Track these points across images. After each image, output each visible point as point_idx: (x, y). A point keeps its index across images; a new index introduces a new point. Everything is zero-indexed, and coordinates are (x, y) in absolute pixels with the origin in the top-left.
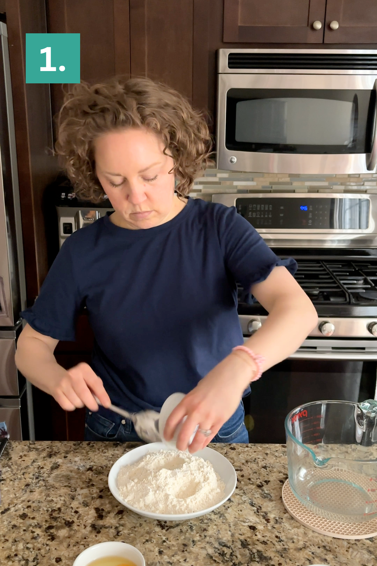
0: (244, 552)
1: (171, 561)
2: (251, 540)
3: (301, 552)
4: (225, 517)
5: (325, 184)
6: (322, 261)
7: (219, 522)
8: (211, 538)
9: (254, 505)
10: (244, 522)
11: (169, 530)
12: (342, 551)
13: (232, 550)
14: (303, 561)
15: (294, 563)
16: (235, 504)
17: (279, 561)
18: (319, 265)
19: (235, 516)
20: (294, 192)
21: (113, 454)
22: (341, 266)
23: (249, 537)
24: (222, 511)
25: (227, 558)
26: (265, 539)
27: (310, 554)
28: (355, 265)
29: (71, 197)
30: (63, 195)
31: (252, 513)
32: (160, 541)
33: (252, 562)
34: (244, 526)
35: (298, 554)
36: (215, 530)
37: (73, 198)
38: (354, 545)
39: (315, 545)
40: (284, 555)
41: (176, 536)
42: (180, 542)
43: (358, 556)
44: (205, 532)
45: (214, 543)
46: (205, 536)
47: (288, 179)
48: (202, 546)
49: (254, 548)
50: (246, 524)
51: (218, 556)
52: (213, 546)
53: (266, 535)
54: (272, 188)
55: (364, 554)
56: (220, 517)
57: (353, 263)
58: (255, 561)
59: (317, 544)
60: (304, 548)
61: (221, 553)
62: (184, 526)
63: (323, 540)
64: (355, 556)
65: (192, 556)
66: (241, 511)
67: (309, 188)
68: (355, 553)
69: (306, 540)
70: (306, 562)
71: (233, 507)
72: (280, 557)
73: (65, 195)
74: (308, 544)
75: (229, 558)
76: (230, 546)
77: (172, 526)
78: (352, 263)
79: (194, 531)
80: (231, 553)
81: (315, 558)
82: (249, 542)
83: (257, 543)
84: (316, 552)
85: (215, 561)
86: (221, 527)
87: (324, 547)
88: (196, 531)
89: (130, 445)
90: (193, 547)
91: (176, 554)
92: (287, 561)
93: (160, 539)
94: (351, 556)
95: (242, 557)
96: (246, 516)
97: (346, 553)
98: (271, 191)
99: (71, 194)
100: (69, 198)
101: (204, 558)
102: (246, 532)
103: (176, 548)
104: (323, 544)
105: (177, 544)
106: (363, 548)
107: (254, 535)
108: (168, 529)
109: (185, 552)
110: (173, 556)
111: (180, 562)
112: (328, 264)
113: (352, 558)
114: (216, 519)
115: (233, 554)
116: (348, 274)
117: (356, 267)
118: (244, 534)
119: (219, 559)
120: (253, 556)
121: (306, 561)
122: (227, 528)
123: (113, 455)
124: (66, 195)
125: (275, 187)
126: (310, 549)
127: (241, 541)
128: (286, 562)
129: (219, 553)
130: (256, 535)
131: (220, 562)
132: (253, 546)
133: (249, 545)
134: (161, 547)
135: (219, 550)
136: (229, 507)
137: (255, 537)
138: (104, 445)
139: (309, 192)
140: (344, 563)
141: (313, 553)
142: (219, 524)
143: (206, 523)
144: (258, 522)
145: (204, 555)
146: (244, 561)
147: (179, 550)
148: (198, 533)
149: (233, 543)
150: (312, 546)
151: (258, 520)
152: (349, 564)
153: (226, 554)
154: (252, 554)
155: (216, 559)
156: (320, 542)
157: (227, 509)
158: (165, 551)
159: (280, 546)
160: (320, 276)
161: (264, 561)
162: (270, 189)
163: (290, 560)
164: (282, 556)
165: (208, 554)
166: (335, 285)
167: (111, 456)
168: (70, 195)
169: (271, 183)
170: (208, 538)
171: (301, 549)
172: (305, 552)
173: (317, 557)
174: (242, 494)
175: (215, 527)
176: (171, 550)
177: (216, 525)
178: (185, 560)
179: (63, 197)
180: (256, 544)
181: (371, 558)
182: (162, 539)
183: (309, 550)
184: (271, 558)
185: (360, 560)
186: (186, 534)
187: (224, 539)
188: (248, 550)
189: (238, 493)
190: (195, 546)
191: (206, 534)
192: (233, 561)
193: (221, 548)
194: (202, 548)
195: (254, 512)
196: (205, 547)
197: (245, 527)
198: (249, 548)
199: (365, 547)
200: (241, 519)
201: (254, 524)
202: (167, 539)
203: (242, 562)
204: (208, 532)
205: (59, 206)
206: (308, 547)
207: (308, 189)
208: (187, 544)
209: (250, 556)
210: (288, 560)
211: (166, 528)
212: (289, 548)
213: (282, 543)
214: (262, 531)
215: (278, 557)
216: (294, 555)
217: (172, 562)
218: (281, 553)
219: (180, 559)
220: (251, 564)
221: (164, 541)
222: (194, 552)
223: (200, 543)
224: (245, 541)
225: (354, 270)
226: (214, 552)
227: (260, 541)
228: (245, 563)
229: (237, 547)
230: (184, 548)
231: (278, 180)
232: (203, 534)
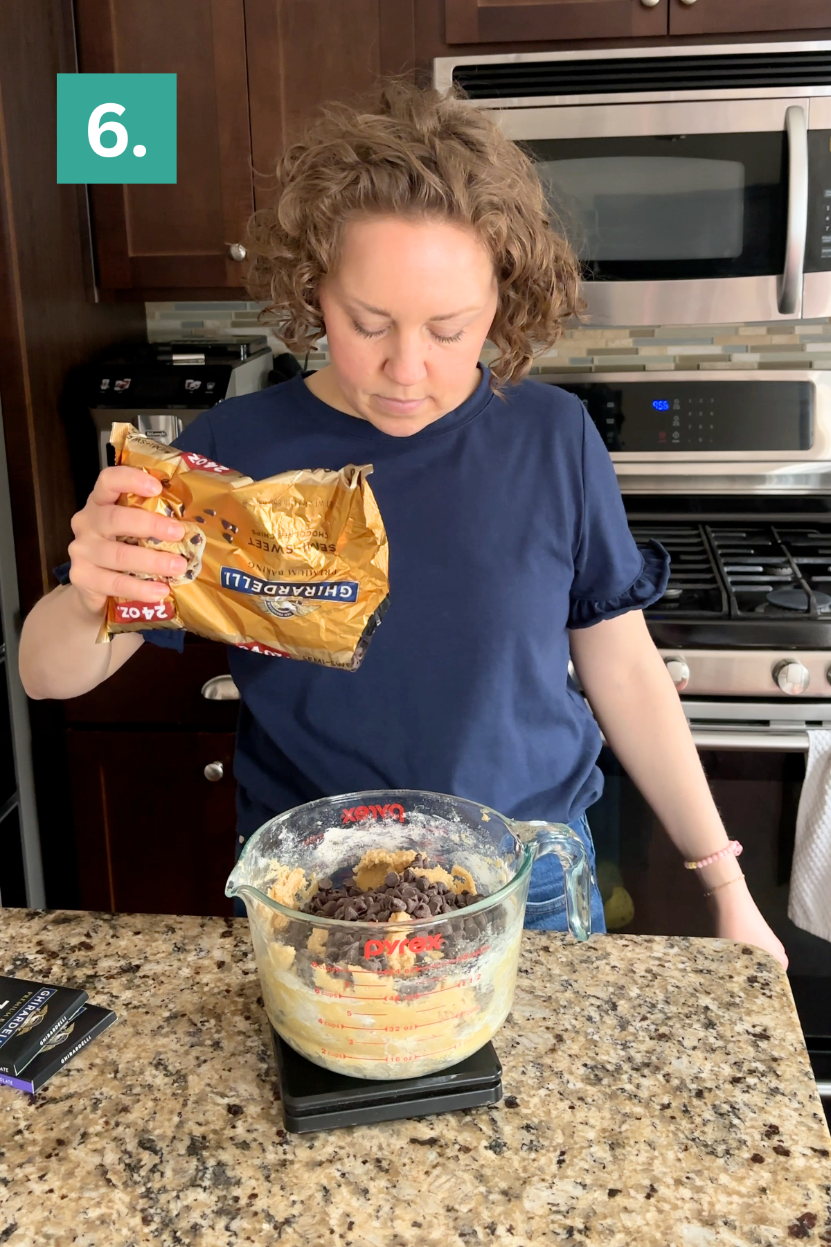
0: (186, 1165)
1: (9, 1178)
2: (216, 1137)
3: (319, 1169)
4: (186, 1082)
5: (716, 350)
6: (704, 523)
7: (165, 1094)
8: (127, 1130)
9: (266, 1057)
10: (223, 1095)
11: (44, 1107)
12: (414, 1173)
13: (161, 1158)
14: (309, 1193)
15: (288, 1195)
16: (225, 1054)
17: (254, 1188)
18: (695, 532)
19: (208, 1081)
20: (643, 369)
21: (14, 935)
22: (744, 535)
23: (215, 1132)
24: (186, 1068)
25: (139, 1176)
26: (249, 1137)
27: (335, 1177)
28: (778, 533)
29: (122, 386)
30: (105, 384)
31: (252, 1075)
32: (12, 1130)
33: (191, 1188)
34: (219, 1105)
35: (306, 1176)
36: (147, 1112)
37: (126, 390)
38: (451, 1160)
39: (358, 1156)
40: (273, 1176)
41: (53, 1120)
42: (54, 1135)
43: (448, 1185)
44: (123, 1114)
45: (127, 1140)
46: (117, 1124)
47: (628, 342)
48: (98, 1146)
49: (213, 1156)
50: (226, 1101)
51: (122, 1170)
52: (123, 1149)
53: (258, 1127)
54: (592, 361)
55: (464, 1182)
56: (175, 1082)
57: (776, 528)
58: (200, 1186)
59: (364, 1153)
60: (331, 1161)
61: (132, 1165)
62: (81, 1100)
63: (384, 1146)
64: (440, 1186)
65: (63, 1169)
66: (229, 1070)
67: (677, 359)
68: (444, 1179)
69: (342, 1144)
70: (316, 1194)
71: (215, 1062)
72: (262, 1178)
73: (109, 384)
74: (342, 1153)
75: (143, 1177)
76: (161, 1149)
77: (55, 1099)
78: (773, 528)
79: (99, 1112)
80: (155, 1166)
81: (343, 1185)
82: (209, 1142)
83: (227, 1144)
84: (354, 1174)
85: (109, 1181)
86: (164, 1104)
87: (378, 1161)
88: (103, 1111)
89: (63, 916)
90: (75, 1149)
91: (30, 1161)
92: (272, 1190)
93: (12, 1126)
94: (430, 1184)
95: (174, 1175)
96: (235, 1081)
97: (423, 1177)
98: (591, 368)
99: (122, 380)
100: (117, 389)
101: (89, 1173)
102: (214, 1119)
103: (38, 1149)
104: (379, 1155)
105: (44, 1139)
106: (468, 1168)
107: (229, 1127)
108: (42, 1105)
109: (53, 1158)
110: (21, 1166)
111: (29, 1180)
112: (713, 532)
113: (429, 1191)
114: (162, 1088)
115: (159, 1167)
116: (752, 552)
117: (777, 536)
118: (207, 1123)
119: (121, 1177)
120: (200, 1174)
121: (318, 1191)
122: (177, 1106)
123: (13, 938)
124: (112, 384)
125: (598, 361)
126: (342, 1164)
127: (192, 1139)
128: (270, 1192)
129: (128, 1165)
130: (234, 1127)
131: (119, 1184)
132: (214, 1153)
133: (205, 1148)
134: (6, 1144)
135: (130, 1157)
136: (205, 1061)
137: (229, 1132)
138: (7, 915)
139: (678, 368)
140: (405, 1201)
141: (343, 1175)
142: (162, 1099)
143: (136, 1095)
144: (255, 1097)
145: (91, 1167)
146: (174, 1186)
147: (41, 1153)
148: (106, 1116)
149: (172, 1142)
150: (352, 1157)
151: (256, 1092)
152: (415, 1203)
153: (142, 1167)
154: (200, 1171)
155: (114, 1179)
156: (375, 1149)
157: (199, 1066)
158: (7, 1155)
159: (276, 1153)
160: (683, 557)
161: (220, 1187)
162: (590, 365)
163: (282, 1188)
164: (267, 1178)
165: (102, 1165)
166: (708, 576)
167: (7, 940)
168: (119, 382)
169: (592, 352)
170: (121, 1128)
171: (320, 1164)
172: (327, 1171)
173: (349, 1183)
174: (251, 1033)
175: (150, 1104)
176: (22, 1153)
177: (155, 1100)
178: (41, 1178)
179: (104, 387)
180: (223, 1148)
181: (475, 1192)
182: (17, 1125)
183: (339, 1167)
184: (240, 1180)
185: (446, 1196)
186: (76, 1117)
187: (157, 1132)
188: (198, 1159)
189: (244, 1030)
190: (83, 1145)
191: (120, 1120)
192: (149, 1185)
193: (138, 1154)
194: (95, 1151)
195: (257, 1073)
196: (105, 1148)
197: (219, 1108)
198: (202, 1155)
199: (475, 1166)
200: (220, 1089)
201: (241, 1101)
202: (28, 1127)
203: (168, 1187)
204: (128, 1114)
205: (95, 407)
206: (340, 1159)
207: (675, 361)
208: (66, 1141)
209: (195, 1173)
210: (276, 1189)
211: (41, 1102)
212: (296, 1159)
213: (285, 1146)
214: (253, 1118)
215: (257, 1180)
216: (296, 1177)
217: (10, 1180)
218: (269, 1170)
219: (31, 1174)
220: (188, 1192)
221: (20, 1132)
222: (73, 1158)
223: (96, 1139)
224: (201, 1139)
225: (770, 544)
226: (117, 1162)
227: (236, 1141)
228: (173, 1190)
229: (175, 1153)
230: (54, 1149)
231: (607, 344)
232: (115, 1119)
